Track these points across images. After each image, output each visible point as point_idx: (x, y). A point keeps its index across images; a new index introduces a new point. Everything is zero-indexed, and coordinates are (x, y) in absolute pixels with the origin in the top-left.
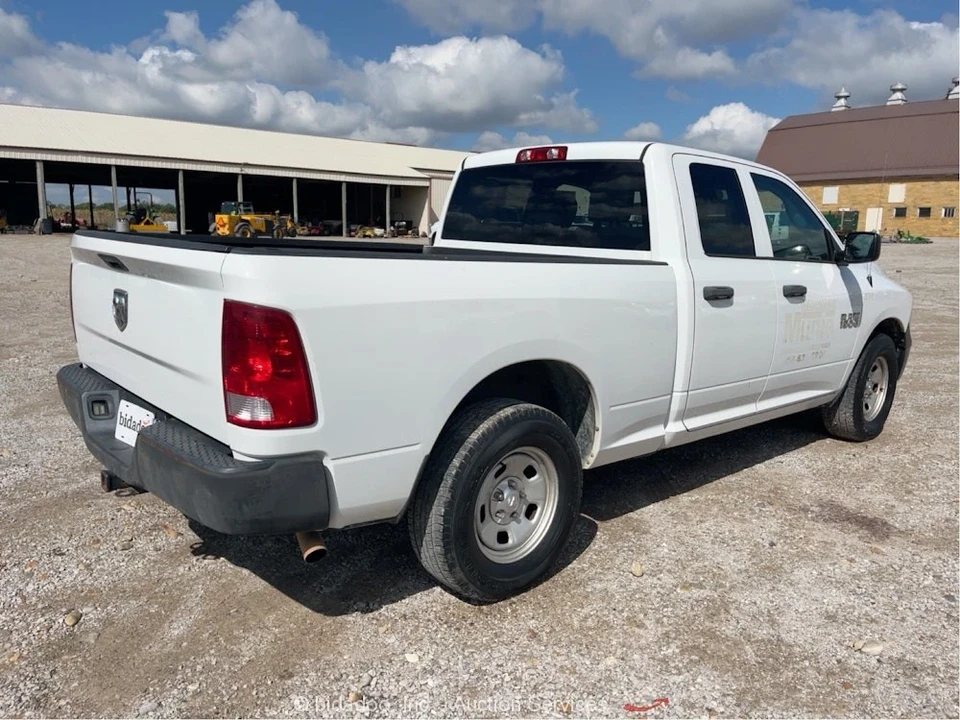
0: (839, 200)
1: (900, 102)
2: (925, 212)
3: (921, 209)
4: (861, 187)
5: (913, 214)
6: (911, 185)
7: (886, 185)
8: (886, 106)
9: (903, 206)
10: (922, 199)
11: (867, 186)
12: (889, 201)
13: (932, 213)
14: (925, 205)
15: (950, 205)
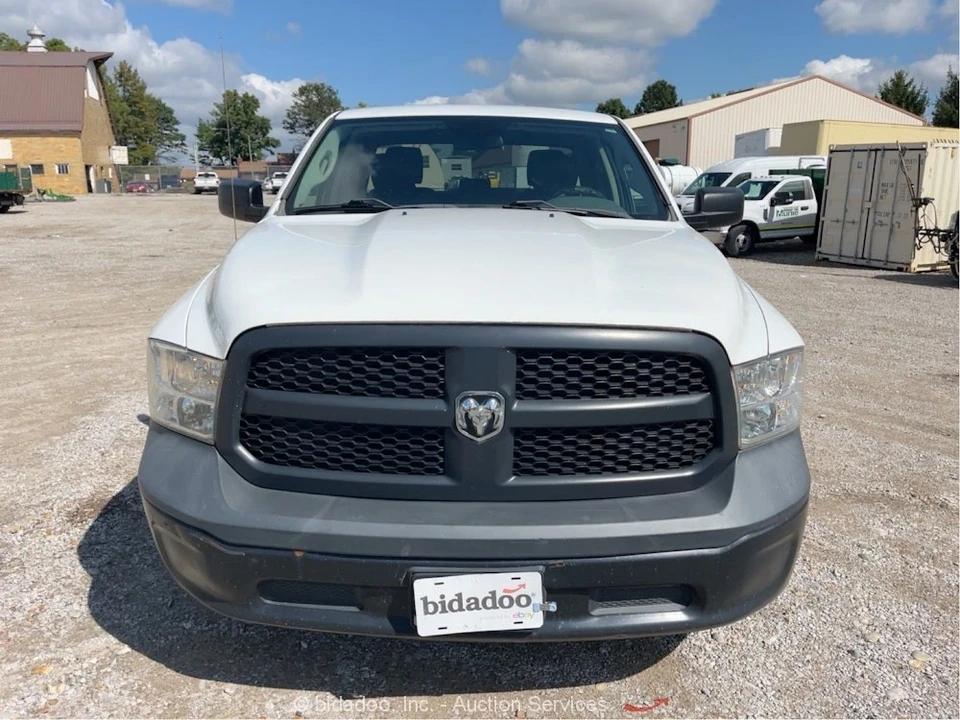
2: (38, 169)
3: (33, 166)
6: (16, 140)
10: (33, 155)
13: (45, 170)
14: (36, 162)
15: (63, 161)
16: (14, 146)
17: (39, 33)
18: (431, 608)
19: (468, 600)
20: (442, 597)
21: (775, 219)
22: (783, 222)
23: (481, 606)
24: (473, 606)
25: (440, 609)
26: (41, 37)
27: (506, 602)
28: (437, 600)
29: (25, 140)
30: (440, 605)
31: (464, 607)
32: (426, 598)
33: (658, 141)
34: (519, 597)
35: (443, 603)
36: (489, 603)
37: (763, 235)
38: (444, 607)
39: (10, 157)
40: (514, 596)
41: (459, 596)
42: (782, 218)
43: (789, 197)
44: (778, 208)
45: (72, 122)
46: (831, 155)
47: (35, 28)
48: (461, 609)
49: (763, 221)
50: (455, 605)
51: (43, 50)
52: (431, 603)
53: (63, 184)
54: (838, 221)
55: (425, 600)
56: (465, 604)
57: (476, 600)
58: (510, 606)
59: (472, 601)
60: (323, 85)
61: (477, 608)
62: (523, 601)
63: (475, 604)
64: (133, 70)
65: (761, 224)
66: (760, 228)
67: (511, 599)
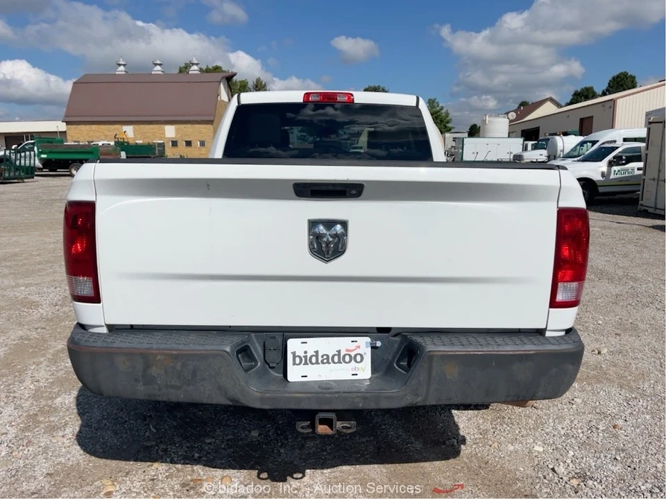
0: (135, 135)
1: (160, 72)
2: (189, 143)
3: (186, 142)
4: (148, 127)
5: (182, 144)
6: (178, 126)
7: (163, 126)
8: (151, 74)
9: (174, 140)
10: (186, 135)
11: (152, 126)
12: (167, 136)
13: (193, 145)
14: (187, 139)
15: (202, 139)
16: (177, 130)
17: (196, 62)
18: (298, 360)
19: (322, 357)
20: (306, 352)
21: (612, 176)
22: (620, 179)
23: (330, 361)
24: (325, 361)
25: (303, 362)
26: (197, 64)
27: (347, 359)
28: (302, 355)
29: (182, 126)
30: (303, 359)
31: (320, 362)
32: (295, 352)
33: (592, 117)
34: (356, 355)
35: (306, 357)
36: (336, 359)
37: (601, 190)
38: (306, 360)
39: (174, 136)
40: (353, 354)
41: (317, 352)
42: (619, 176)
43: (622, 160)
44: (615, 168)
45: (209, 115)
46: (650, 126)
47: (194, 59)
48: (317, 363)
49: (601, 179)
50: (314, 360)
51: (197, 72)
52: (299, 356)
53: (201, 153)
54: (654, 179)
55: (294, 353)
56: (320, 359)
57: (328, 356)
58: (350, 361)
59: (325, 357)
60: (379, 86)
61: (328, 363)
62: (358, 358)
63: (327, 360)
64: (263, 83)
65: (598, 181)
66: (598, 184)
67: (350, 356)
